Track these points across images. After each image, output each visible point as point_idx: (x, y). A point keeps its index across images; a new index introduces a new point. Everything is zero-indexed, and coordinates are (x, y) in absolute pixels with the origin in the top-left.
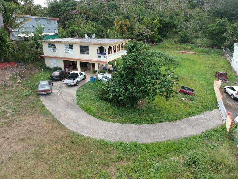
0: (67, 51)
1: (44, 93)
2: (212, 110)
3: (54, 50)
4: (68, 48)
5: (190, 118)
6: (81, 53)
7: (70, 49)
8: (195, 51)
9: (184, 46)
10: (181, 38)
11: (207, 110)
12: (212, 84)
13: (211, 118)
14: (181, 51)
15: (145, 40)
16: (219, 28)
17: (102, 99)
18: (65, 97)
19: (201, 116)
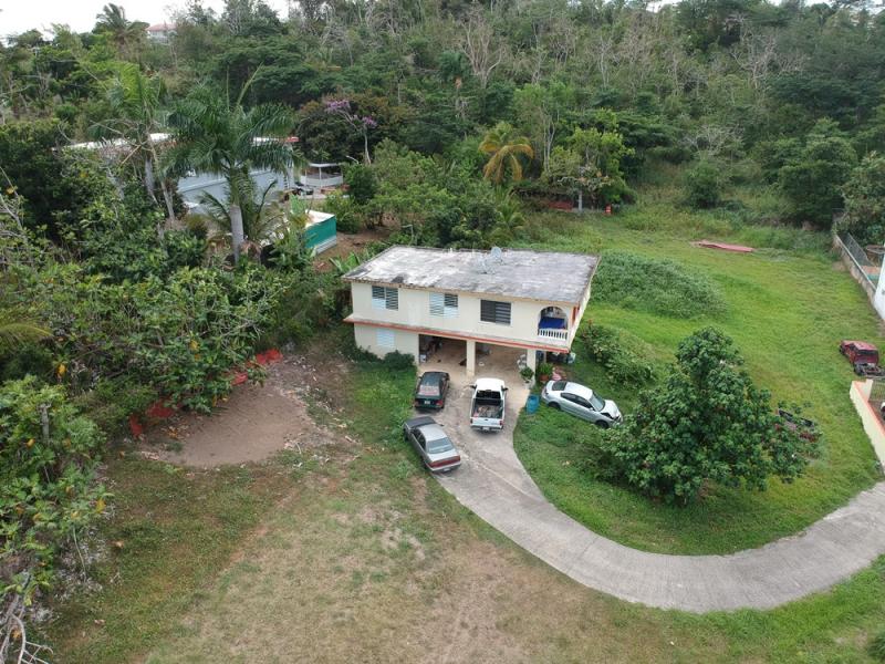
0: (434, 310)
1: (446, 468)
2: (871, 485)
3: (392, 304)
4: (441, 301)
5: (829, 518)
6: (482, 319)
7: (447, 305)
8: (747, 241)
9: (708, 218)
10: (697, 191)
11: (862, 489)
12: (845, 389)
13: (878, 514)
14: (705, 242)
15: (580, 201)
16: (820, 166)
17: (600, 479)
18: (501, 476)
19: (853, 508)
